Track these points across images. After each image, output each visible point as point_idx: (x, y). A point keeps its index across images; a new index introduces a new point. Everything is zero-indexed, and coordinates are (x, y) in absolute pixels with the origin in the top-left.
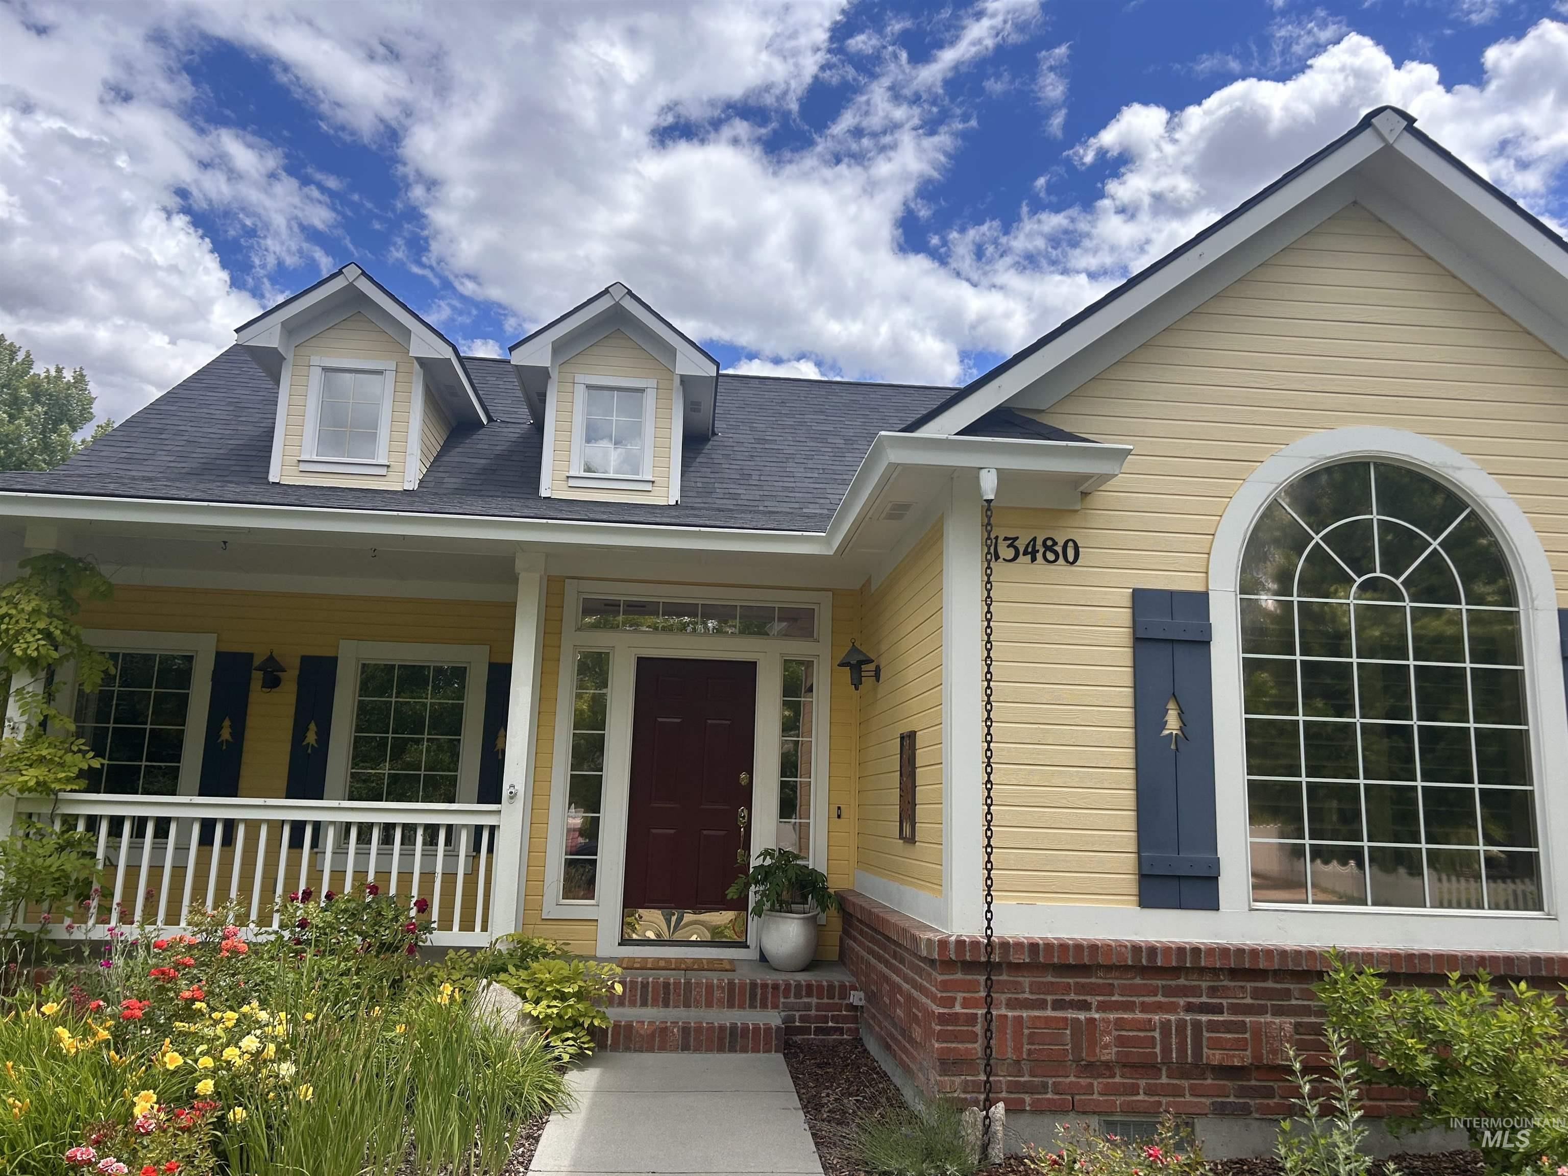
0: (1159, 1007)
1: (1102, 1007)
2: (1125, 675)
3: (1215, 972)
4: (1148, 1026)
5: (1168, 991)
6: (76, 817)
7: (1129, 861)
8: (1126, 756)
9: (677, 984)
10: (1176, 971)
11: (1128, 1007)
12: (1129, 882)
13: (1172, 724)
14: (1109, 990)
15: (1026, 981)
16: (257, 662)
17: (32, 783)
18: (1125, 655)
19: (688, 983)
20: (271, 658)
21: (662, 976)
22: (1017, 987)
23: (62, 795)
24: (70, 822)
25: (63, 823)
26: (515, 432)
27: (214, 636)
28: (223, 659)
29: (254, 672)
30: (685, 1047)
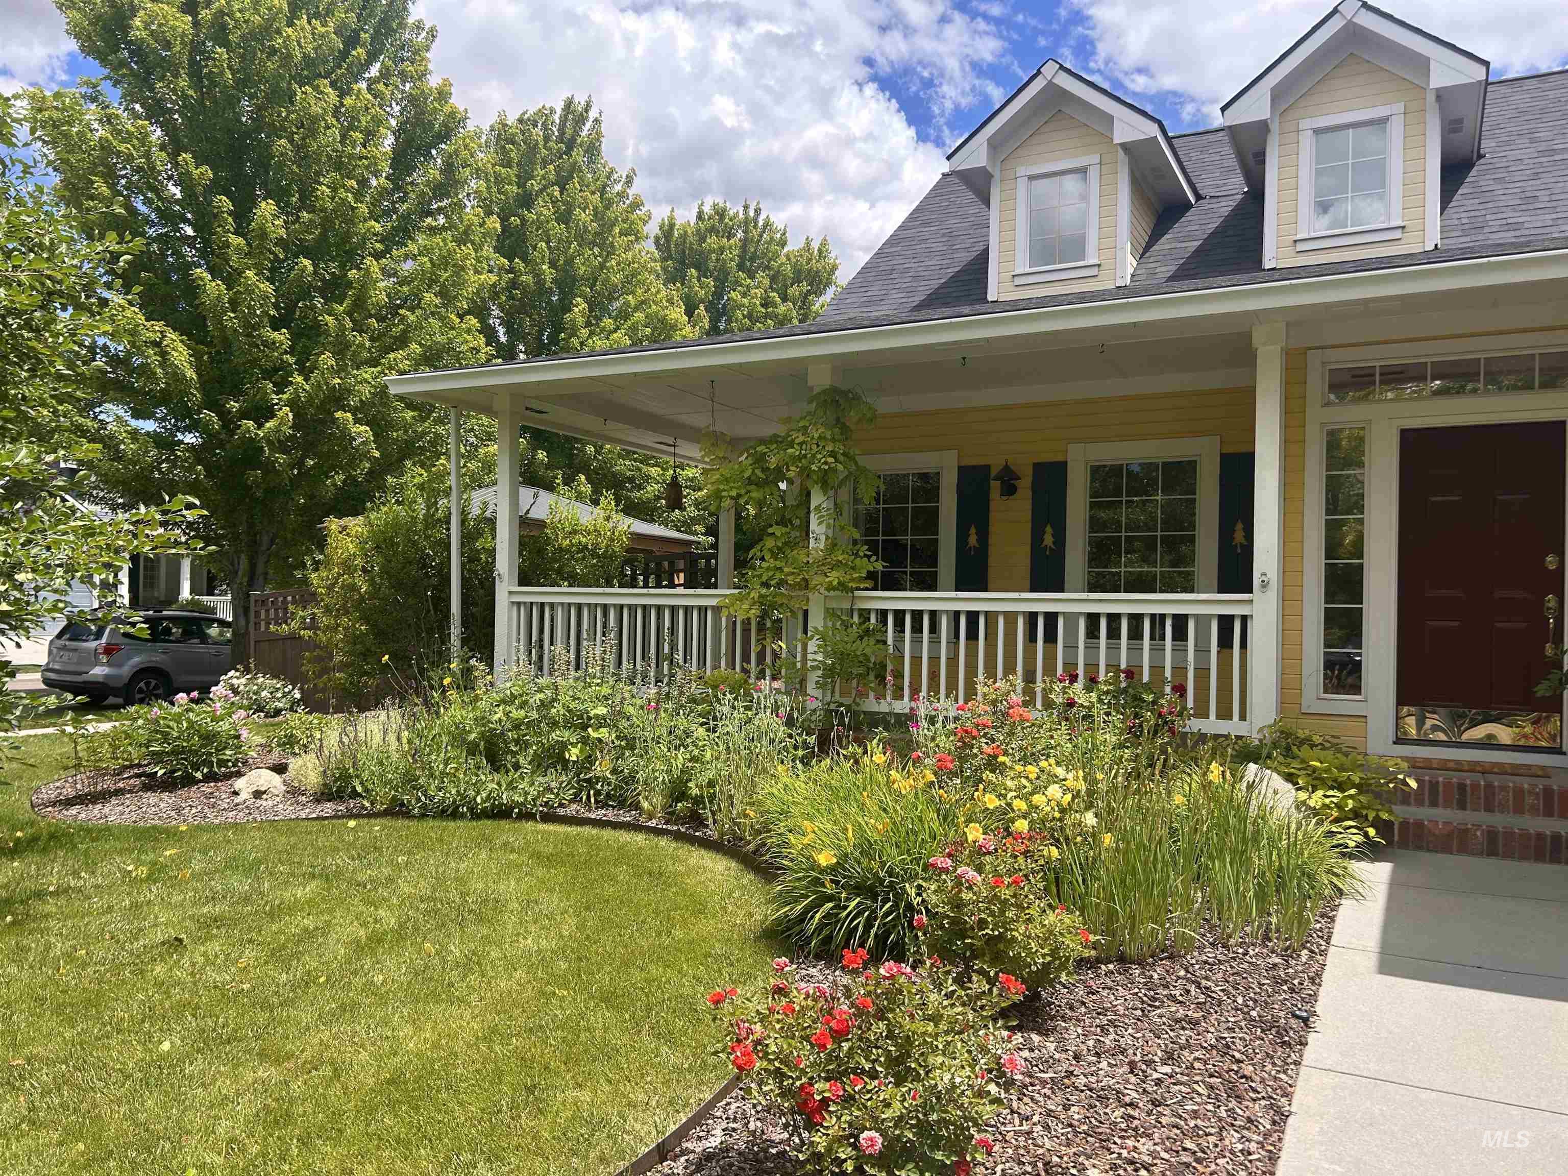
6: (869, 611)
9: (1475, 787)
16: (994, 473)
17: (835, 583)
19: (1489, 786)
20: (1007, 469)
21: (1455, 779)
23: (857, 593)
24: (865, 615)
25: (860, 616)
26: (1225, 207)
27: (955, 452)
28: (964, 472)
29: (992, 482)
30: (1492, 852)
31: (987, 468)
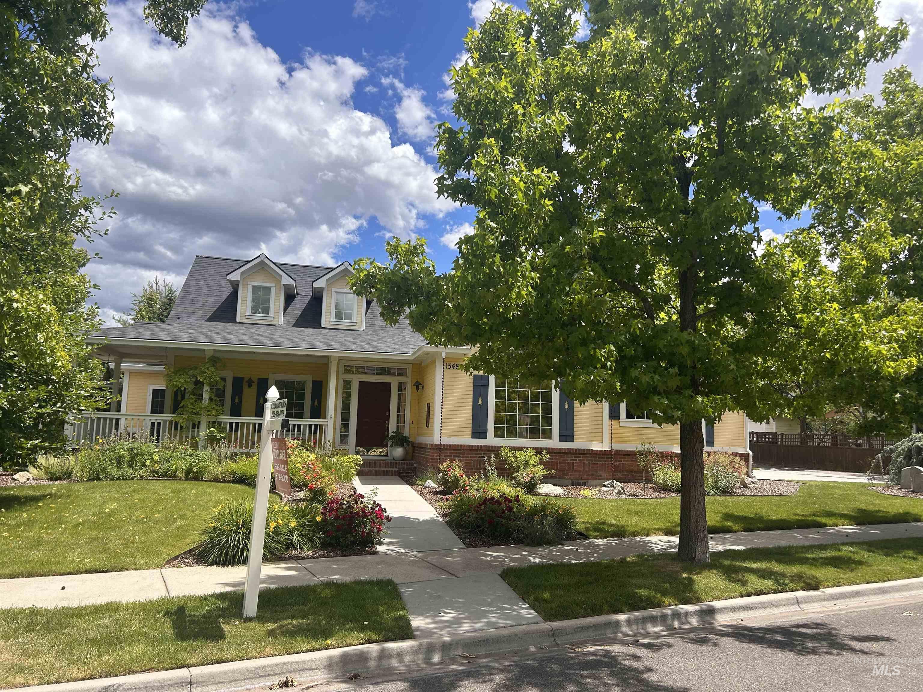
0: (473, 457)
1: (463, 457)
2: (471, 392)
3: (485, 450)
4: (471, 460)
5: (476, 454)
6: (221, 422)
7: (470, 429)
8: (471, 409)
9: (373, 464)
10: (477, 450)
11: (468, 457)
12: (470, 434)
13: (480, 402)
14: (464, 453)
15: (448, 452)
16: (245, 380)
18: (471, 388)
19: (375, 464)
20: (250, 379)
22: (446, 453)
23: (218, 417)
26: (307, 300)
27: (232, 373)
28: (235, 379)
29: (244, 383)
30: (376, 475)
31: (242, 378)
